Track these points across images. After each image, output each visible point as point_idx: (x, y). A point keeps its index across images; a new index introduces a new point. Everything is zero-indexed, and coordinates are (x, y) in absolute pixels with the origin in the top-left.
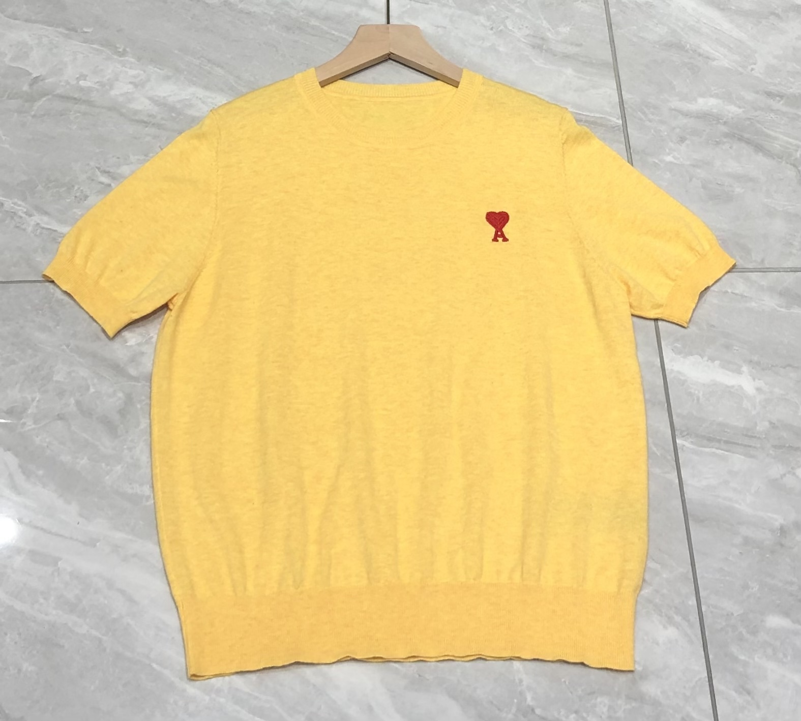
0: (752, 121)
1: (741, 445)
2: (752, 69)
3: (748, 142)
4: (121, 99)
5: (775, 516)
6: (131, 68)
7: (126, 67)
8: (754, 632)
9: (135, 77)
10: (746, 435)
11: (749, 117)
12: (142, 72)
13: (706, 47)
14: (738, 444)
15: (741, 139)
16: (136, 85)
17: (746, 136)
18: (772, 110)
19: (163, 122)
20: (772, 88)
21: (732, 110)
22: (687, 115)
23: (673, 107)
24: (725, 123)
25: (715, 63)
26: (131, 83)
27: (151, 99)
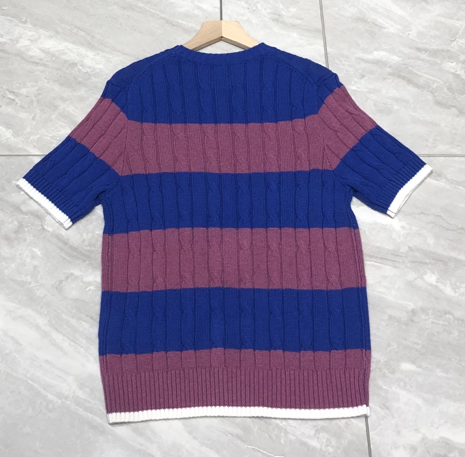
0: (407, 65)
1: (390, 260)
2: (409, 34)
3: (404, 78)
4: (23, 49)
5: (409, 303)
6: (29, 31)
7: (26, 30)
8: (393, 372)
9: (31, 36)
10: (393, 254)
11: (405, 63)
12: (36, 33)
13: (380, 21)
14: (388, 260)
15: (399, 76)
16: (32, 41)
17: (403, 74)
18: (420, 59)
19: (48, 63)
20: (420, 45)
21: (395, 59)
22: (367, 62)
23: (358, 57)
24: (390, 67)
25: (386, 30)
26: (29, 40)
27: (40, 49)
